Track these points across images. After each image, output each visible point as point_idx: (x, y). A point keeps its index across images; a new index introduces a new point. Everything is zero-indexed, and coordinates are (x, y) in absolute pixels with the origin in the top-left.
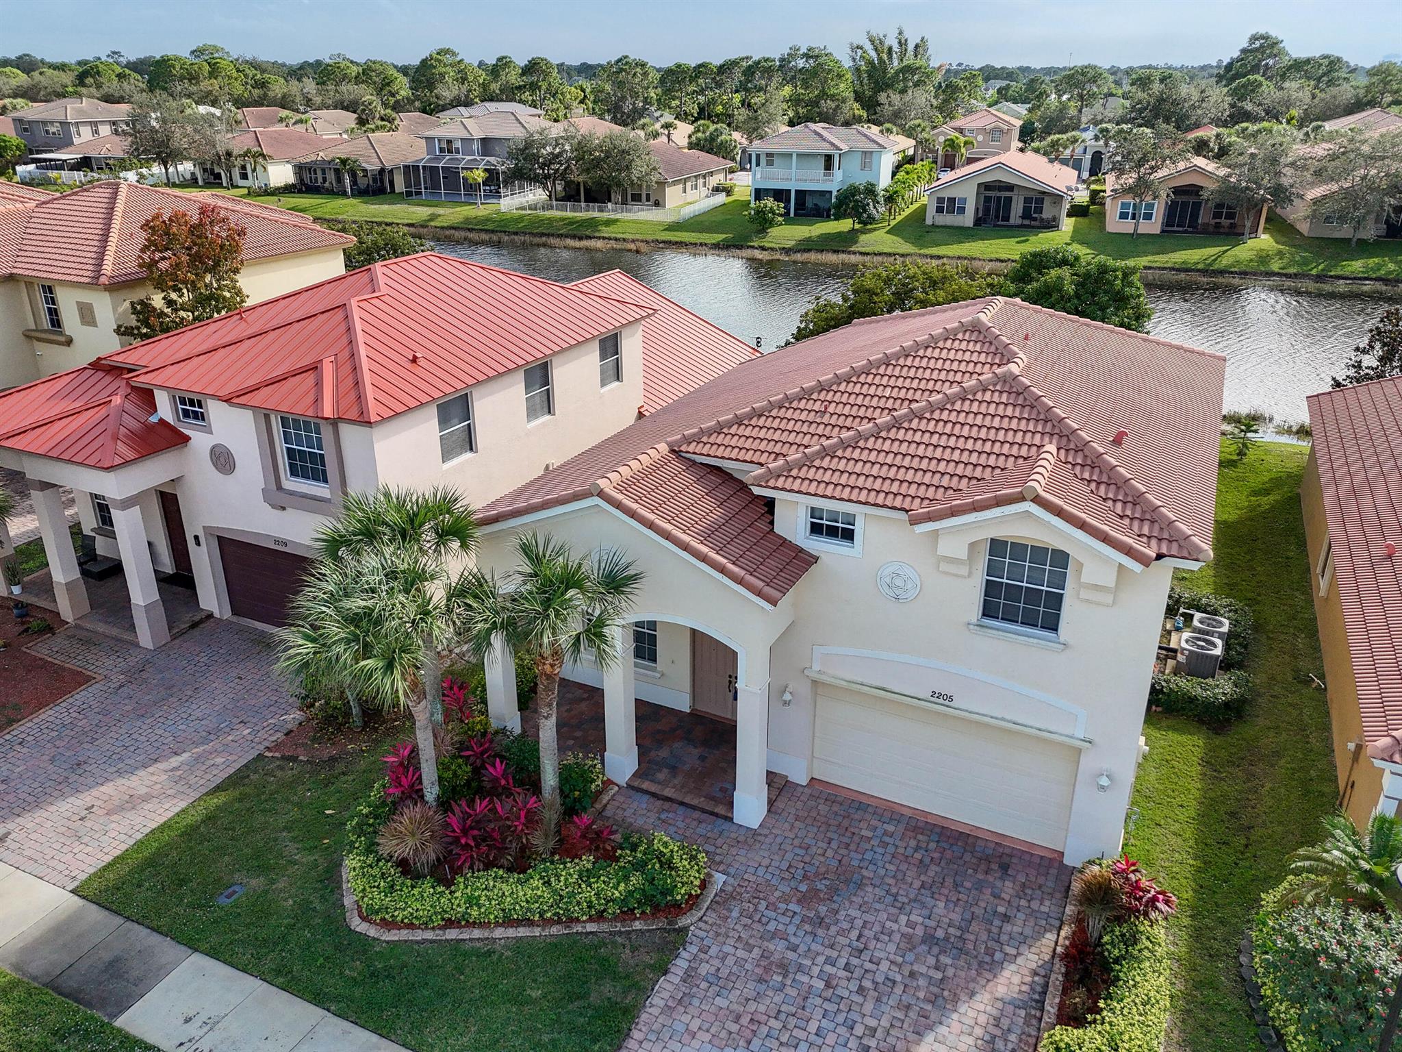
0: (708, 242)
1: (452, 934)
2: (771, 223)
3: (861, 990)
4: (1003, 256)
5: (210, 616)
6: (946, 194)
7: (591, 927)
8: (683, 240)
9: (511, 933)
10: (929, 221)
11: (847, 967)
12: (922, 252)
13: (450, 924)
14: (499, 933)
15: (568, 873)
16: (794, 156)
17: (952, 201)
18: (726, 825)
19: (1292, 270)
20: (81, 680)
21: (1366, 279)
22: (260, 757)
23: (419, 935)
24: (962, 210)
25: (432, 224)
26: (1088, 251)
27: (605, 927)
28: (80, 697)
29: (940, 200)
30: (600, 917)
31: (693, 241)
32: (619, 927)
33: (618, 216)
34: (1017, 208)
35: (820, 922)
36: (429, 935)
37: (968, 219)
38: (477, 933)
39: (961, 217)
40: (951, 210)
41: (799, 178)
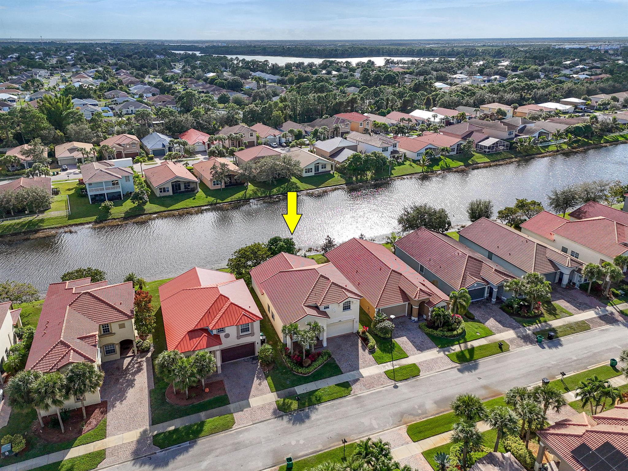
0: (90, 221)
2: (109, 209)
4: (193, 206)
6: (162, 187)
10: (158, 196)
11: (348, 352)
12: (169, 209)
16: (104, 183)
17: (165, 188)
19: (263, 195)
21: (279, 194)
22: (264, 372)
24: (168, 191)
26: (214, 199)
28: (226, 382)
29: (160, 189)
30: (326, 360)
31: (85, 222)
34: (182, 187)
35: (342, 350)
37: (171, 193)
39: (168, 193)
40: (164, 191)
41: (107, 189)
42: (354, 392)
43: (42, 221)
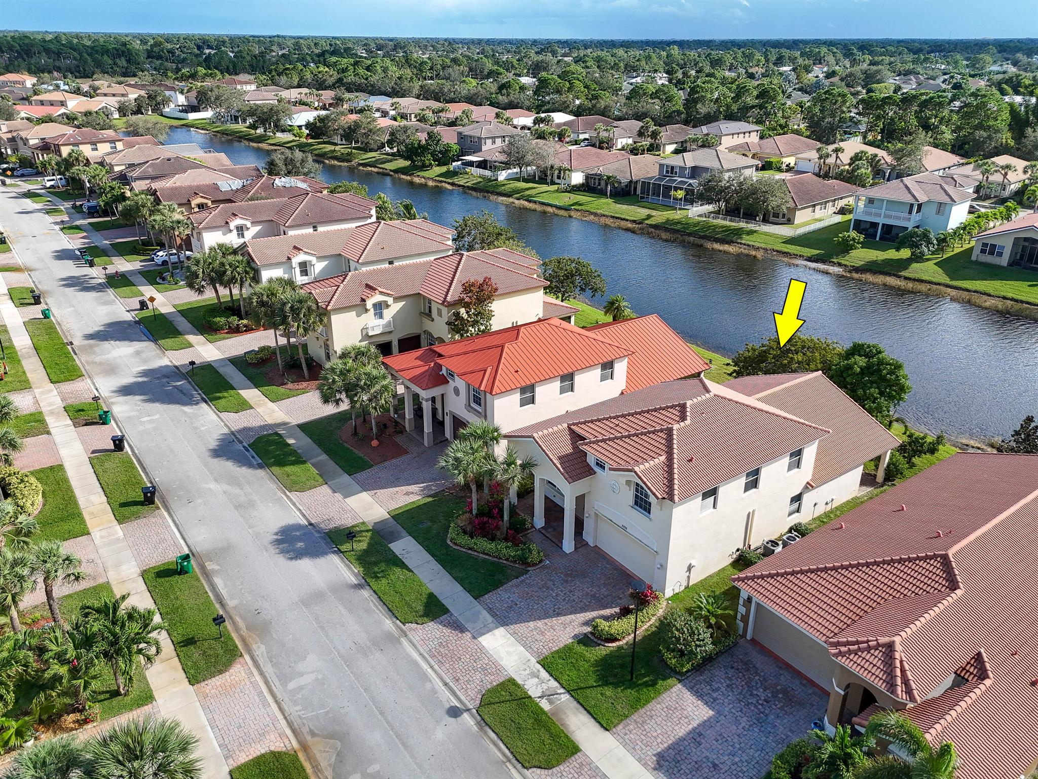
0: (805, 254)
1: (470, 552)
2: (852, 247)
3: (564, 600)
4: (1010, 295)
5: (447, 439)
6: (990, 242)
7: (504, 562)
8: (788, 250)
9: (484, 556)
10: (974, 258)
11: (565, 594)
13: (470, 549)
14: (481, 555)
15: (502, 545)
16: (886, 202)
17: (993, 246)
18: (560, 550)
20: (406, 452)
22: (444, 490)
23: (462, 549)
24: (1000, 254)
25: (646, 222)
27: (508, 563)
28: (404, 458)
29: (985, 245)
30: (507, 560)
31: (796, 252)
32: (512, 564)
33: (757, 228)
35: (567, 581)
36: (464, 550)
37: (1004, 261)
38: (476, 553)
39: (998, 259)
40: (992, 253)
41: (885, 216)
42: (411, 629)
43: (751, 232)
